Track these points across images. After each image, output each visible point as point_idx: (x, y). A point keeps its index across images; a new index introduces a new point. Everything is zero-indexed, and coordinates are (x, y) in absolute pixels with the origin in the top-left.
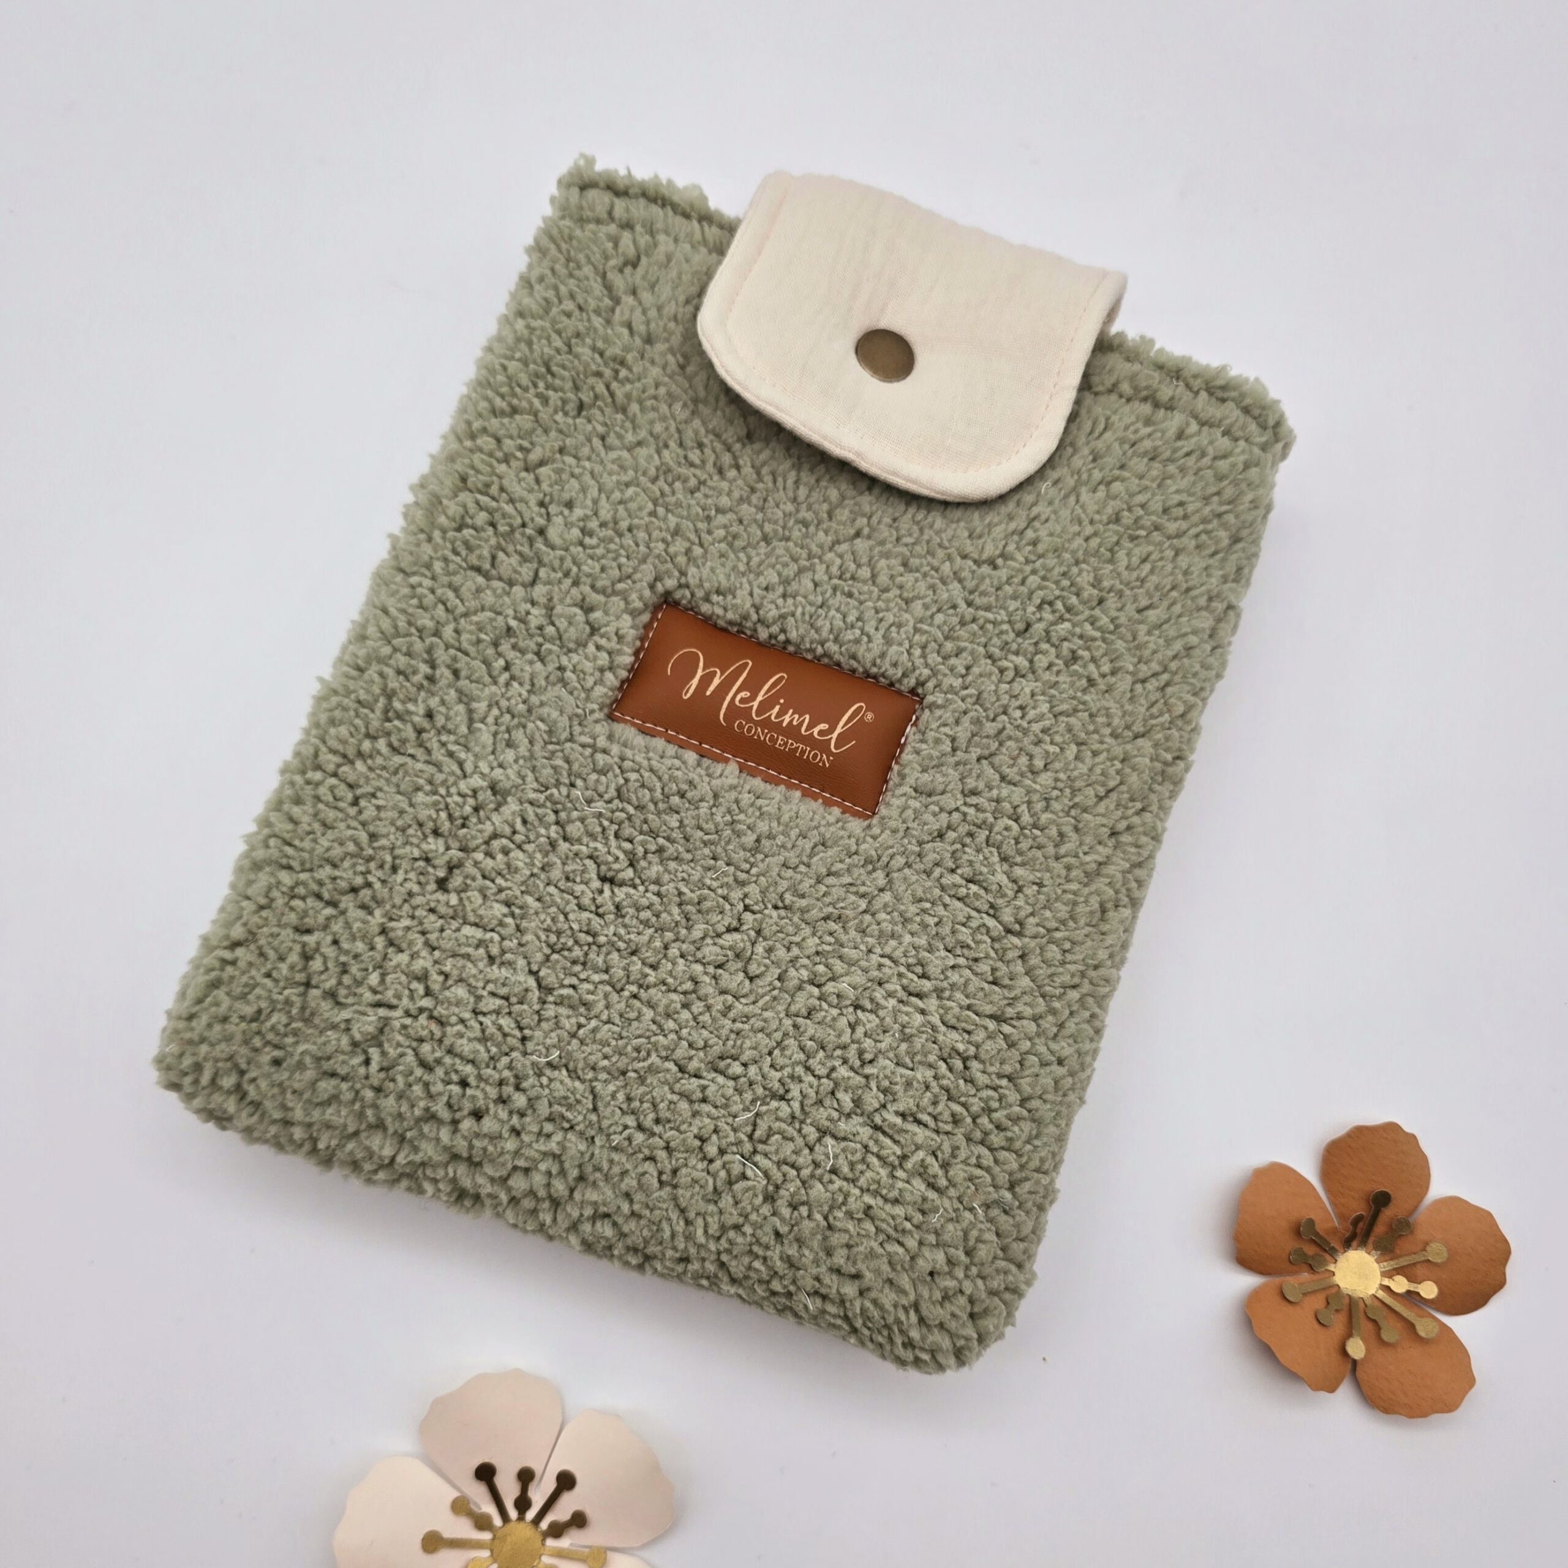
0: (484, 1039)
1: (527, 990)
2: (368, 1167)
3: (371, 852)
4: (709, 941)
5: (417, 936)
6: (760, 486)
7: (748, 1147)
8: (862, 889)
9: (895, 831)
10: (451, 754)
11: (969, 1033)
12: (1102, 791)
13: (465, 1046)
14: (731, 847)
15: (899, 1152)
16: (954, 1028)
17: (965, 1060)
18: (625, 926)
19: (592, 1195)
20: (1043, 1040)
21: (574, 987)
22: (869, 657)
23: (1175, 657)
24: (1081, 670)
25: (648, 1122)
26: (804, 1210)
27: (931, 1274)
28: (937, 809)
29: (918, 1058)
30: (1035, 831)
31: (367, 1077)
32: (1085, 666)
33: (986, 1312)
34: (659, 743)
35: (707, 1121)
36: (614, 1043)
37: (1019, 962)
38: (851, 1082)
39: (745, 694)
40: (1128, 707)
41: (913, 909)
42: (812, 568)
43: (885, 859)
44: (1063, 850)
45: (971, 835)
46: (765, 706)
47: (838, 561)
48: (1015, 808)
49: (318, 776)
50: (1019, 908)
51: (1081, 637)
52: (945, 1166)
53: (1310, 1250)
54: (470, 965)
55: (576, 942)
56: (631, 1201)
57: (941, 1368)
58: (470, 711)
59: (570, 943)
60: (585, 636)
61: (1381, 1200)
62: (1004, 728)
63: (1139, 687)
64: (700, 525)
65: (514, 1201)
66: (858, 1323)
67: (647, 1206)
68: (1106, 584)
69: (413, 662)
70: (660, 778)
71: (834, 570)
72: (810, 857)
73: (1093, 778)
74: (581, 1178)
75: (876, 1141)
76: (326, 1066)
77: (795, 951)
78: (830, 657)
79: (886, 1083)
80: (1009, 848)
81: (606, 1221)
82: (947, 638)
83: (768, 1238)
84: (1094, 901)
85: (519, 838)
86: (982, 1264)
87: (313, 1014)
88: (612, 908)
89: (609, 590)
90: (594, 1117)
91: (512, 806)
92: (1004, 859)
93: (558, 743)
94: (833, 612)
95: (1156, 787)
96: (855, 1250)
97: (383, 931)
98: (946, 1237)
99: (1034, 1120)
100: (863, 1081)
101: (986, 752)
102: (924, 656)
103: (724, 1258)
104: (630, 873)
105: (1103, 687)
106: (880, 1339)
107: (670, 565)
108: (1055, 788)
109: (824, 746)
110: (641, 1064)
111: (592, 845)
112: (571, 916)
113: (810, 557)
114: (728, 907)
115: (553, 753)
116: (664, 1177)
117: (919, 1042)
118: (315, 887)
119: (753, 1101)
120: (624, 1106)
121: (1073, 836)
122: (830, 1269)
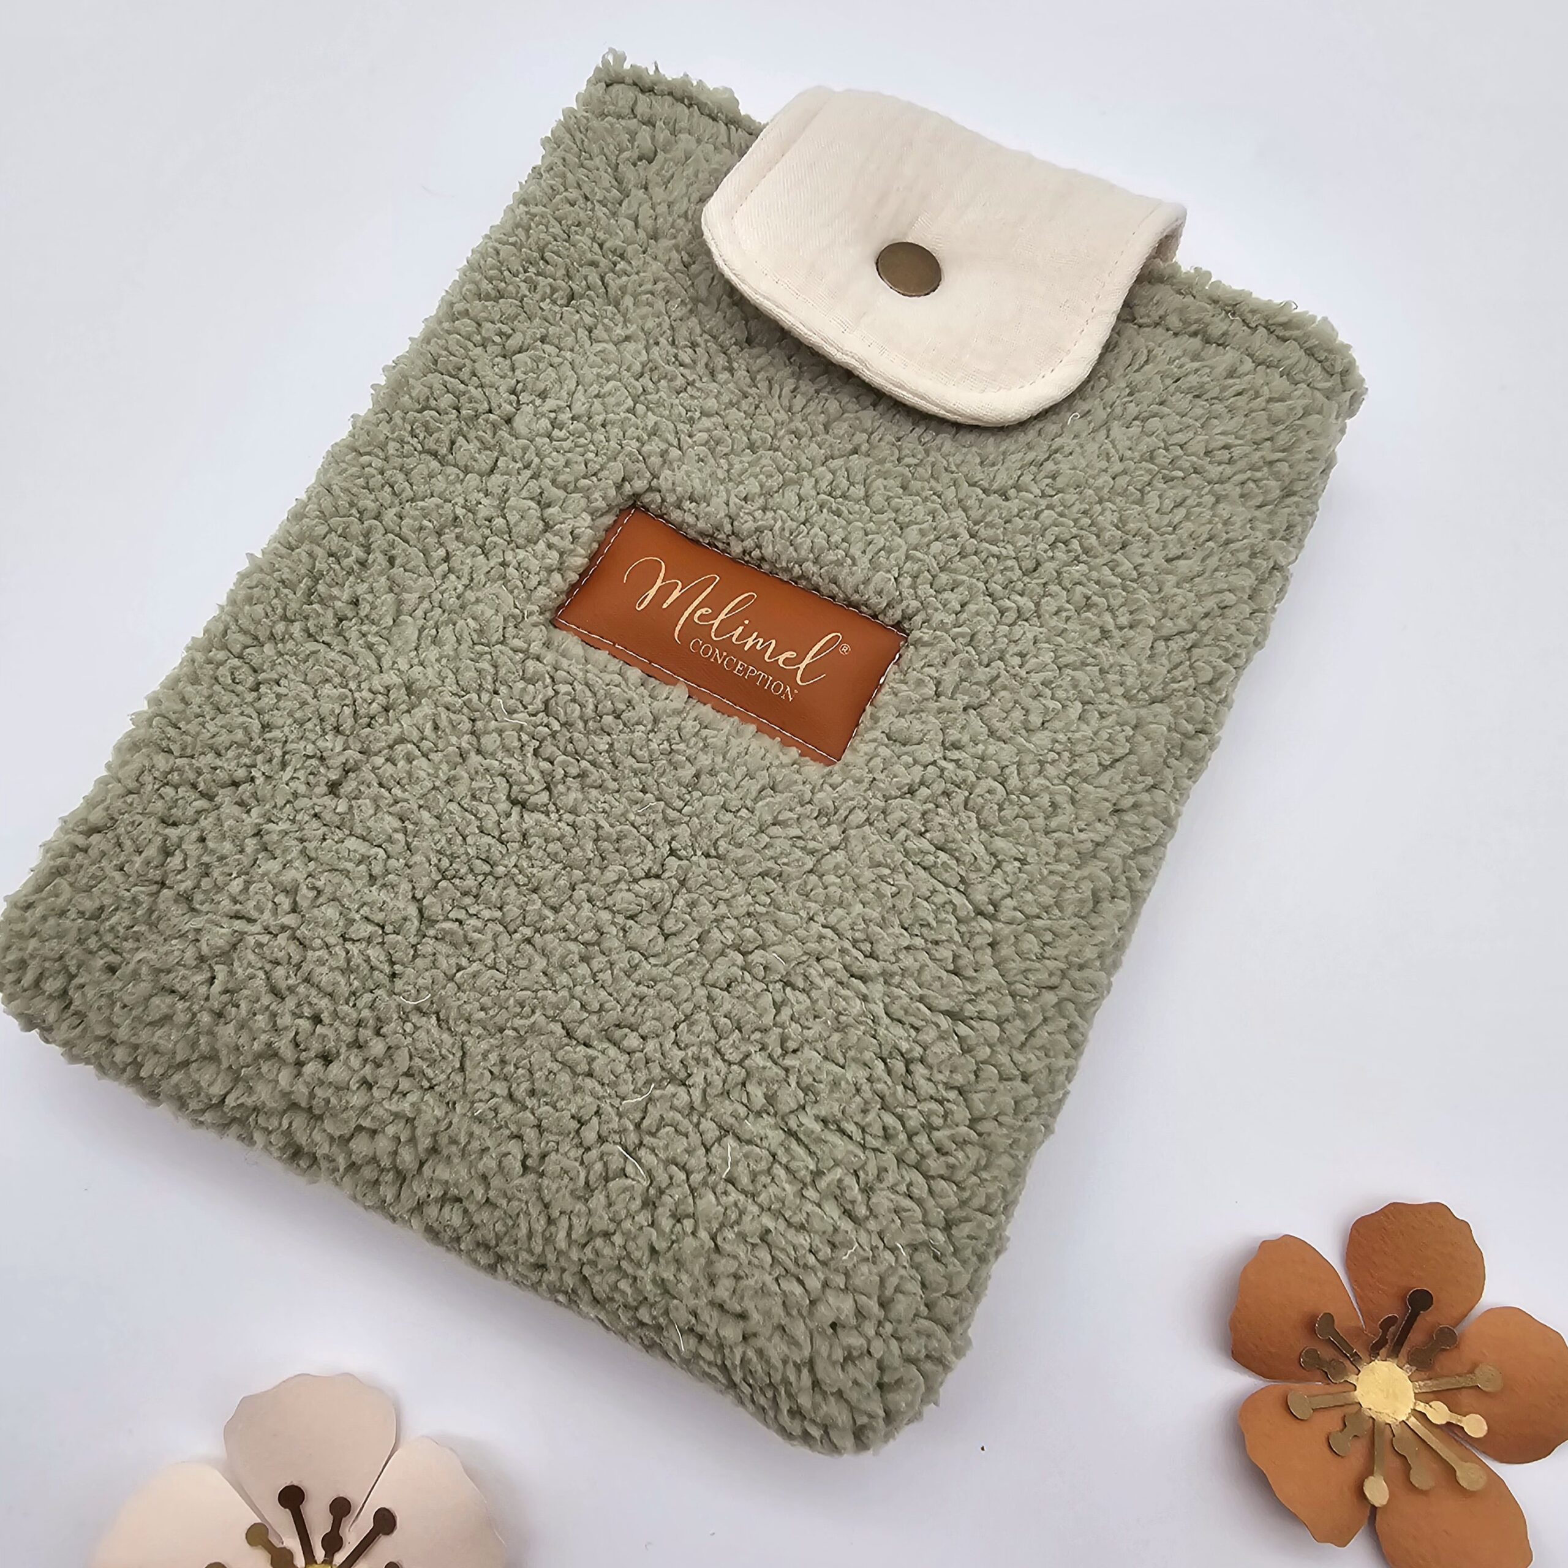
0: (348, 970)
1: (405, 919)
2: (193, 1105)
3: (260, 742)
4: (623, 885)
5: (295, 842)
6: (753, 391)
7: (632, 1138)
8: (812, 845)
9: (858, 781)
10: (370, 647)
11: (917, 1029)
12: (1107, 759)
13: (324, 976)
14: (663, 780)
15: (812, 1167)
16: (900, 1021)
17: (908, 1063)
18: (530, 858)
19: (443, 1173)
20: (1006, 1048)
21: (461, 922)
22: (851, 581)
23: (1207, 615)
24: (1094, 618)
25: (520, 1092)
26: (688, 1224)
27: (833, 1326)
28: (910, 760)
29: (851, 1053)
30: (1023, 798)
31: (207, 999)
32: (1099, 615)
33: (899, 1382)
34: (602, 656)
35: (589, 1099)
36: (494, 992)
37: (989, 950)
38: (768, 1074)
39: (706, 611)
40: (1146, 666)
41: (868, 874)
42: (799, 482)
43: (843, 812)
44: (1054, 824)
45: (946, 794)
46: (726, 627)
47: (830, 476)
48: (1003, 769)
49: (221, 655)
50: (994, 886)
51: (1097, 583)
52: (867, 1190)
53: (1326, 1353)
54: (346, 882)
55: (472, 870)
56: (488, 1187)
57: (835, 1449)
58: (400, 603)
59: (464, 870)
60: (537, 533)
61: (1420, 1300)
62: (998, 676)
63: (1161, 645)
64: (680, 426)
65: (353, 1167)
66: (737, 1377)
67: (505, 1195)
68: (1132, 526)
69: (347, 544)
70: (595, 694)
71: (824, 485)
72: (755, 800)
73: (1099, 743)
74: (434, 1150)
75: (788, 1150)
76: (165, 980)
77: (723, 908)
78: (808, 579)
79: (808, 1080)
80: (990, 814)
81: (457, 1205)
82: (942, 569)
83: (641, 1254)
84: (1086, 888)
85: (426, 745)
86: (900, 1322)
87: (159, 918)
88: (518, 836)
89: (571, 487)
90: (458, 1079)
91: (426, 708)
92: (983, 826)
93: (488, 645)
94: (816, 529)
95: (1172, 761)
96: (744, 1282)
97: (258, 834)
98: (858, 1281)
99: (984, 1147)
100: (783, 1073)
101: (976, 702)
102: (914, 586)
103: (587, 1271)
104: (544, 797)
105: (1120, 641)
106: (762, 1401)
107: (642, 465)
108: (1051, 750)
109: (788, 677)
110: (522, 1022)
111: (507, 761)
112: (469, 840)
113: (798, 469)
114: (650, 847)
115: (481, 655)
116: (529, 1162)
117: (855, 1034)
118: (191, 776)
119: (648, 1083)
120: (495, 1070)
121: (1069, 808)
122: (711, 1303)
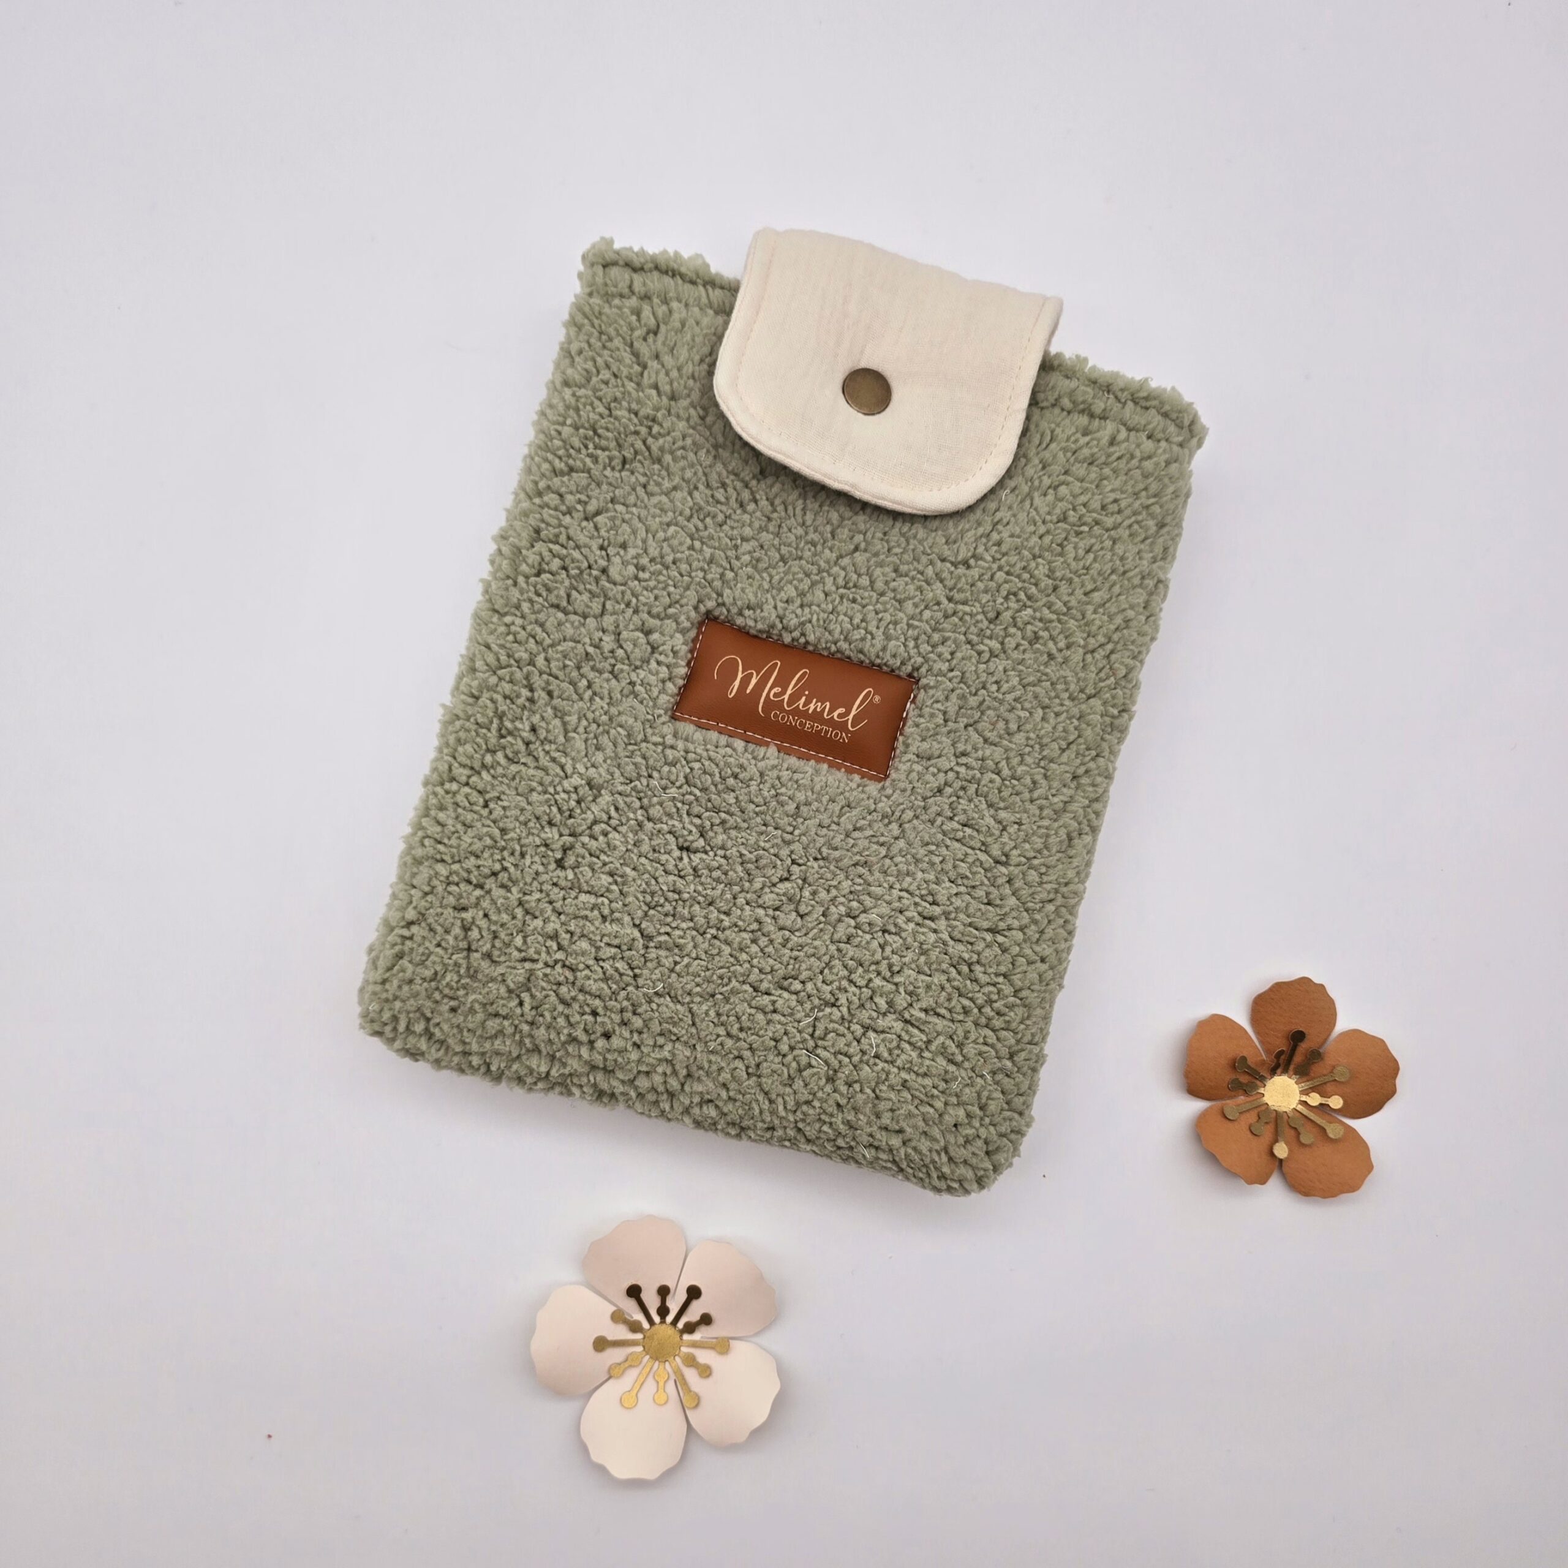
0: (606, 979)
1: (633, 940)
2: (529, 1080)
3: (503, 843)
4: (767, 890)
5: (547, 905)
6: (775, 515)
7: (811, 1043)
8: (882, 839)
9: (904, 791)
10: (554, 760)
11: (971, 944)
12: (1064, 744)
13: (593, 986)
14: (777, 815)
15: (925, 1039)
16: (960, 941)
17: (970, 965)
18: (702, 884)
19: (699, 1088)
20: (1028, 944)
21: (668, 934)
22: (873, 651)
23: (1117, 629)
24: (1042, 648)
25: (735, 1030)
26: (857, 1087)
27: (955, 1126)
28: (935, 771)
29: (934, 966)
30: (1013, 781)
31: (522, 1015)
32: (1045, 645)
33: (998, 1149)
34: (713, 735)
35: (779, 1026)
36: (703, 974)
37: (1007, 885)
38: (885, 989)
39: (777, 690)
40: (1081, 675)
41: (922, 852)
42: (822, 581)
43: (897, 814)
44: (1036, 794)
45: (963, 788)
46: (794, 698)
47: (843, 573)
48: (997, 764)
49: (454, 786)
50: (1004, 844)
51: (1041, 620)
52: (960, 1046)
53: (1244, 1079)
54: (588, 924)
55: (666, 899)
56: (728, 1090)
57: (967, 1192)
58: (565, 724)
59: (662, 901)
60: (647, 655)
61: (1298, 1037)
62: (984, 700)
63: (1089, 657)
64: (729, 553)
65: (640, 1096)
66: (904, 1165)
67: (740, 1092)
68: (1058, 574)
69: (516, 688)
70: (717, 765)
71: (841, 581)
72: (839, 817)
73: (1057, 734)
74: (689, 1075)
75: (907, 1032)
76: (491, 1009)
77: (834, 892)
78: (843, 653)
79: (911, 988)
80: (994, 797)
81: (710, 1104)
82: (934, 630)
83: (833, 1109)
84: (1063, 832)
85: (614, 822)
86: (993, 1115)
87: (476, 971)
88: (691, 871)
89: (663, 615)
90: (694, 1030)
91: (606, 798)
92: (990, 805)
93: (635, 744)
94: (841, 617)
95: (1107, 737)
96: (898, 1112)
97: (521, 903)
98: (964, 1098)
99: (1025, 1006)
100: (894, 987)
101: (972, 721)
102: (917, 646)
103: (801, 1125)
104: (701, 843)
105: (1060, 660)
106: (921, 1175)
107: (709, 590)
108: (1027, 745)
109: (843, 726)
110: (725, 989)
111: (670, 823)
112: (661, 880)
113: (820, 571)
114: (779, 862)
115: (633, 752)
116: (750, 1070)
117: (934, 954)
118: (465, 875)
119: (812, 1009)
120: (716, 1020)
121: (1044, 782)
122: (880, 1128)
